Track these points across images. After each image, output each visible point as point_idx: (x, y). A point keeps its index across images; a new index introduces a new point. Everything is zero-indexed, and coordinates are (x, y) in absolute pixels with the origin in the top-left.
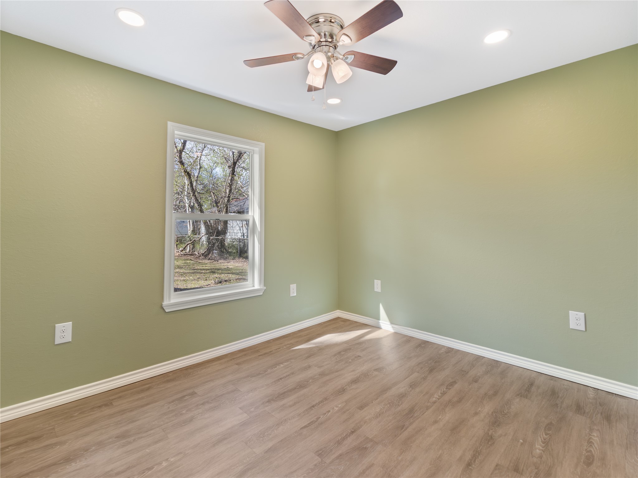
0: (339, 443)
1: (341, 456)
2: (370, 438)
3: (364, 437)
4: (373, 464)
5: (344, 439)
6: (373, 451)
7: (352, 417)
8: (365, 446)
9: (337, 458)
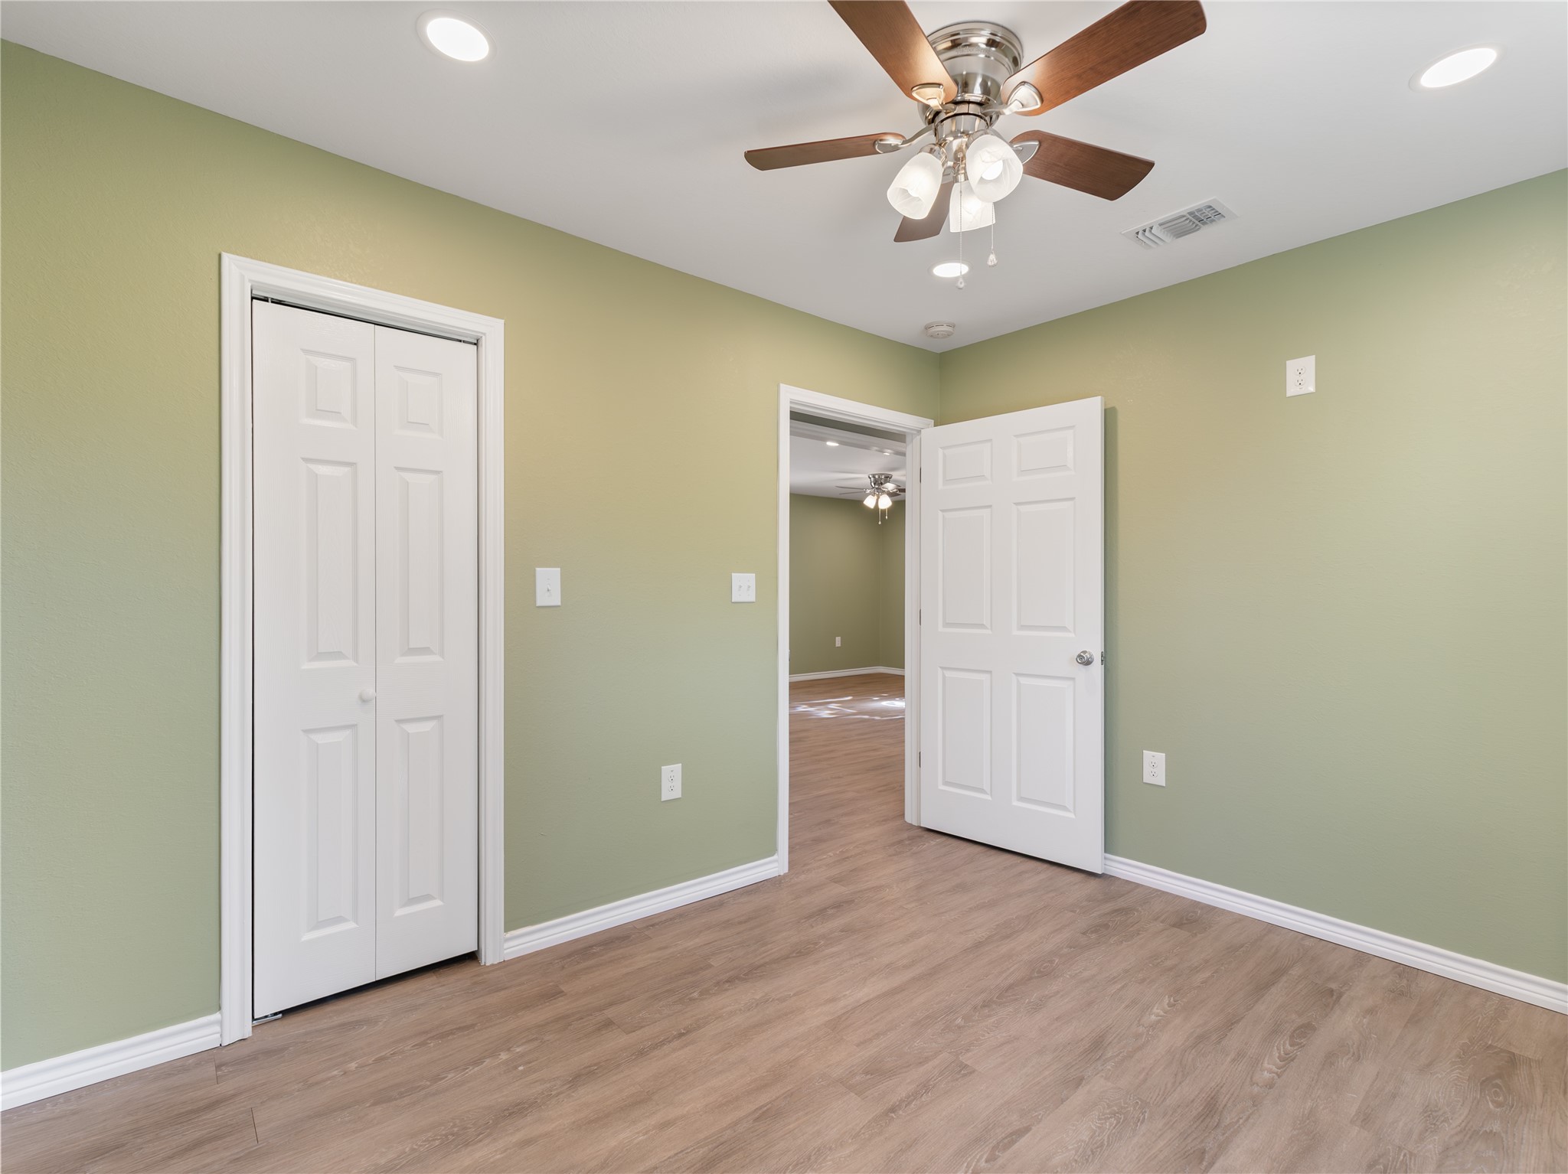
0: (925, 1087)
1: (920, 1063)
2: (852, 1094)
3: (867, 1097)
4: (858, 1045)
5: (915, 1095)
6: (853, 1066)
7: (892, 1155)
8: (869, 1077)
9: (927, 1060)
